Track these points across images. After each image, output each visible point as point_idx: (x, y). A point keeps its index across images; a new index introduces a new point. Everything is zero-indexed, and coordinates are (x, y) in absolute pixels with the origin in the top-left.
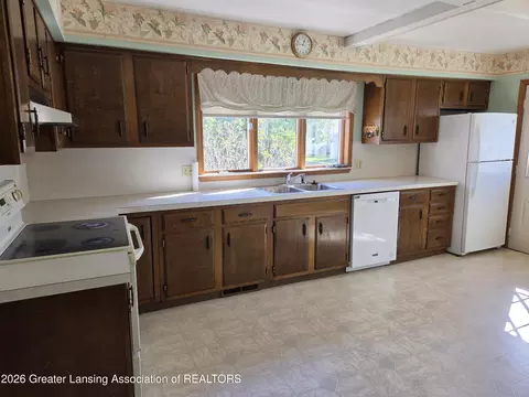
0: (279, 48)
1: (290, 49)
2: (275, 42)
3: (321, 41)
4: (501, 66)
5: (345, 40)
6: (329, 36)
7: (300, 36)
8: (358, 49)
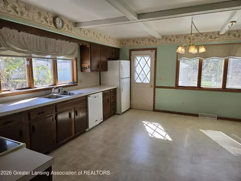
0: (47, 22)
1: (53, 23)
2: (46, 19)
3: (66, 22)
4: (122, 43)
5: (76, 24)
6: (70, 21)
7: (58, 18)
8: (81, 29)
